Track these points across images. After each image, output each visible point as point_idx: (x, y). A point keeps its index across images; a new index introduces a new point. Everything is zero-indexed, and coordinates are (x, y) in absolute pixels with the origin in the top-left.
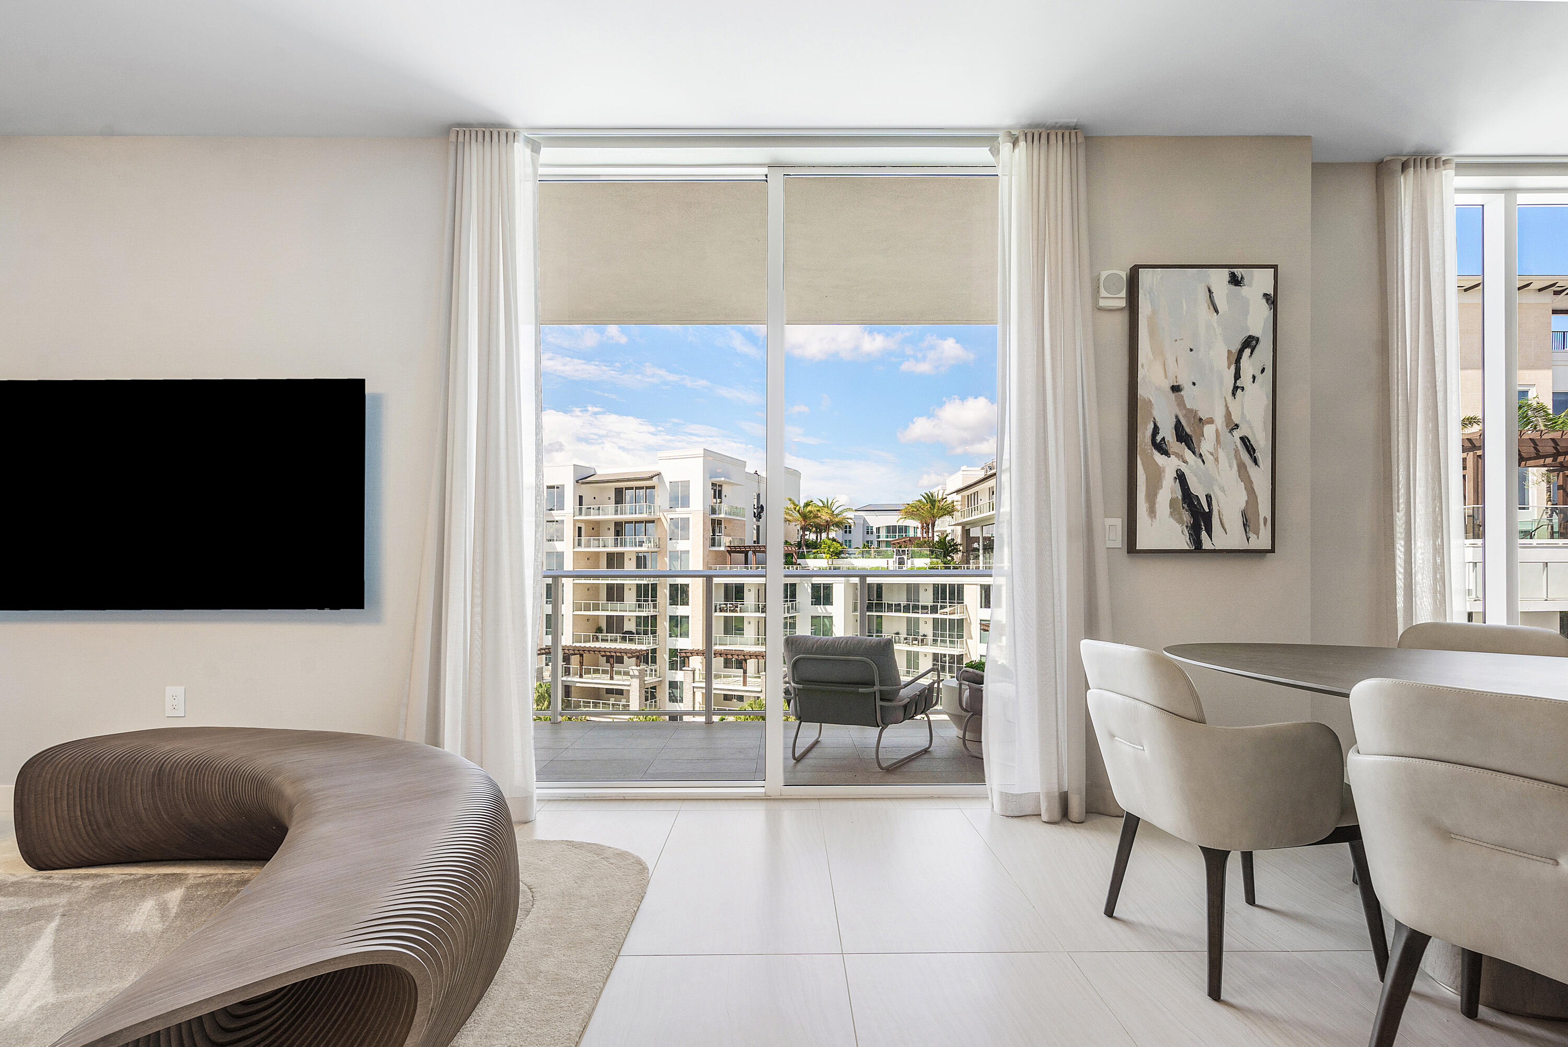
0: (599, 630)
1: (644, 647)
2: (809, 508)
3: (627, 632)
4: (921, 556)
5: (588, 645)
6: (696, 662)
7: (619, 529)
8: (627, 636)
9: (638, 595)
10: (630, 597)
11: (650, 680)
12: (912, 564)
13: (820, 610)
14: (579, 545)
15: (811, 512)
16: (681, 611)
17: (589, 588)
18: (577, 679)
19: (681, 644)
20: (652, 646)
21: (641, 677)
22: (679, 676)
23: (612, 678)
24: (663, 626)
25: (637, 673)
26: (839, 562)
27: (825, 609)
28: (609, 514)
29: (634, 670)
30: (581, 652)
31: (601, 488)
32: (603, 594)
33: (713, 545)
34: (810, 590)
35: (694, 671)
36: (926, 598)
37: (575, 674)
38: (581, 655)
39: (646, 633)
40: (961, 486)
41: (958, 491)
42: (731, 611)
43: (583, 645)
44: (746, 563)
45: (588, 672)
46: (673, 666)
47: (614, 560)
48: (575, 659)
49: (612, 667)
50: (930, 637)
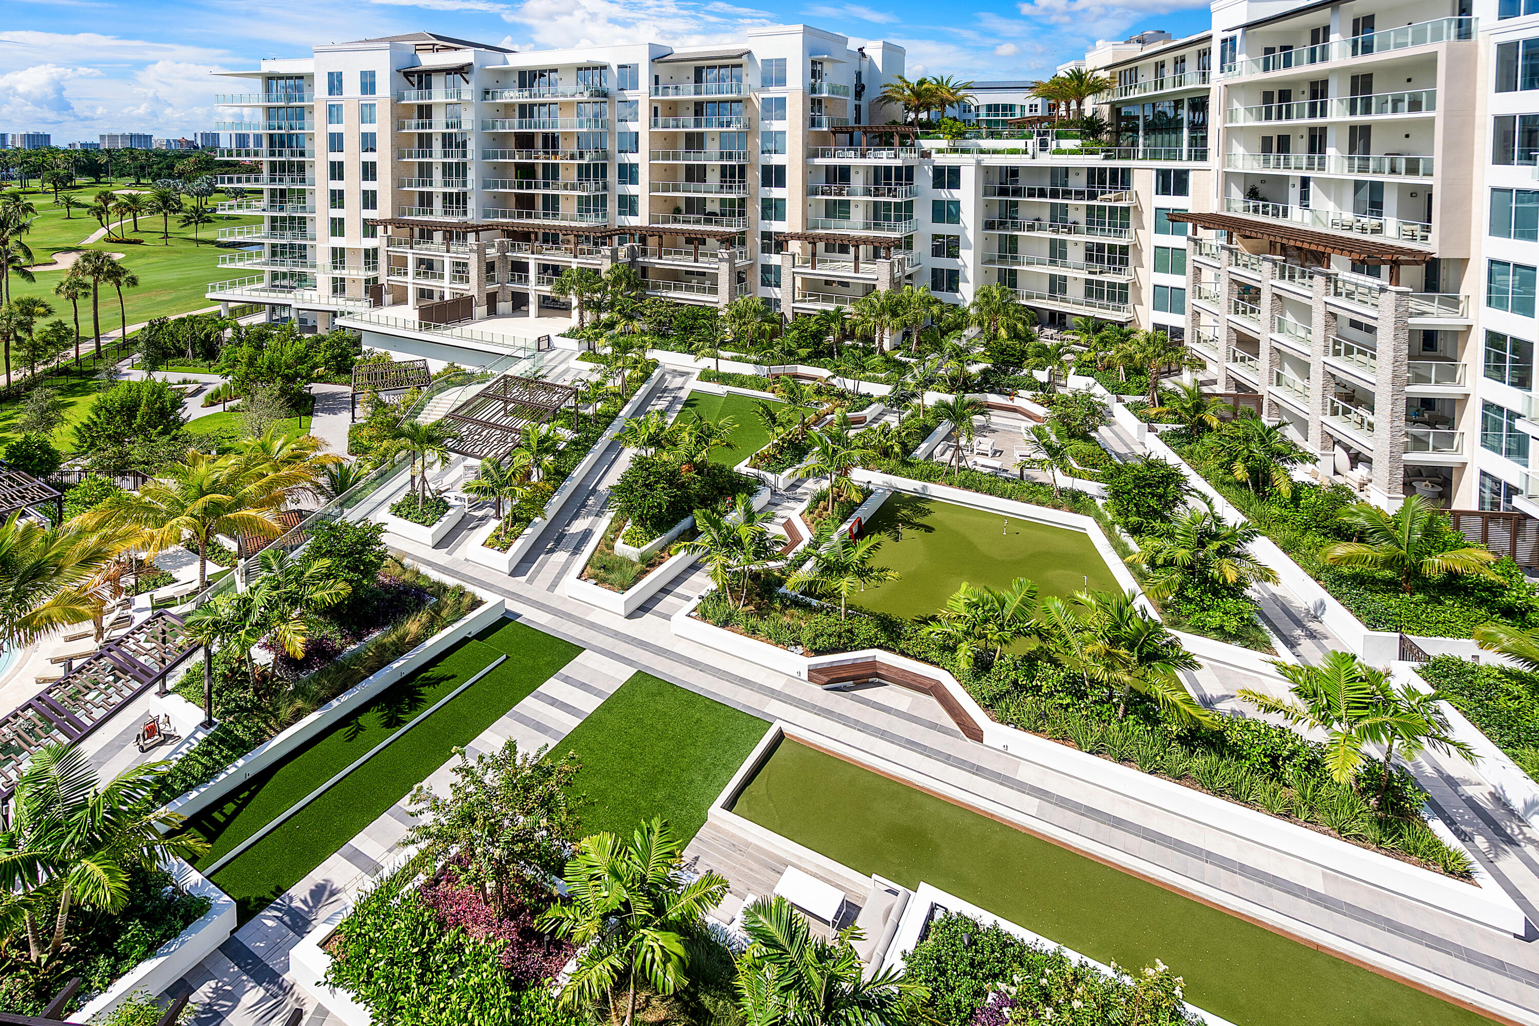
0: (677, 211)
1: (733, 230)
2: (925, 86)
3: (710, 214)
4: (1067, 137)
5: (667, 226)
6: (794, 246)
7: (699, 108)
8: (710, 217)
9: (723, 175)
10: (713, 178)
11: (740, 263)
12: (1058, 145)
13: (944, 194)
14: (656, 125)
15: (926, 90)
16: (776, 193)
17: (666, 168)
18: (654, 260)
19: (776, 226)
20: (742, 229)
21: (731, 260)
22: (775, 259)
23: (696, 261)
24: (754, 209)
25: (726, 256)
26: (963, 143)
27: (951, 194)
28: (688, 94)
29: (724, 253)
30: (660, 233)
31: (679, 67)
32: (682, 174)
33: (813, 125)
34: (931, 174)
35: (794, 256)
36: (1079, 183)
37: (653, 255)
38: (660, 237)
39: (732, 214)
40: (1110, 63)
41: (1106, 68)
42: (836, 194)
43: (661, 226)
44: (851, 144)
45: (668, 253)
46: (766, 249)
47: (695, 142)
48: (652, 242)
49: (696, 249)
50: (1083, 225)
